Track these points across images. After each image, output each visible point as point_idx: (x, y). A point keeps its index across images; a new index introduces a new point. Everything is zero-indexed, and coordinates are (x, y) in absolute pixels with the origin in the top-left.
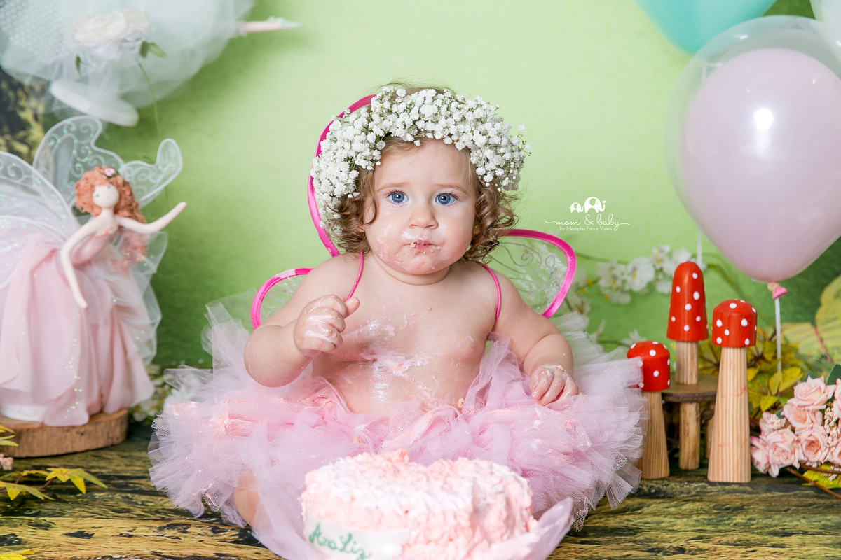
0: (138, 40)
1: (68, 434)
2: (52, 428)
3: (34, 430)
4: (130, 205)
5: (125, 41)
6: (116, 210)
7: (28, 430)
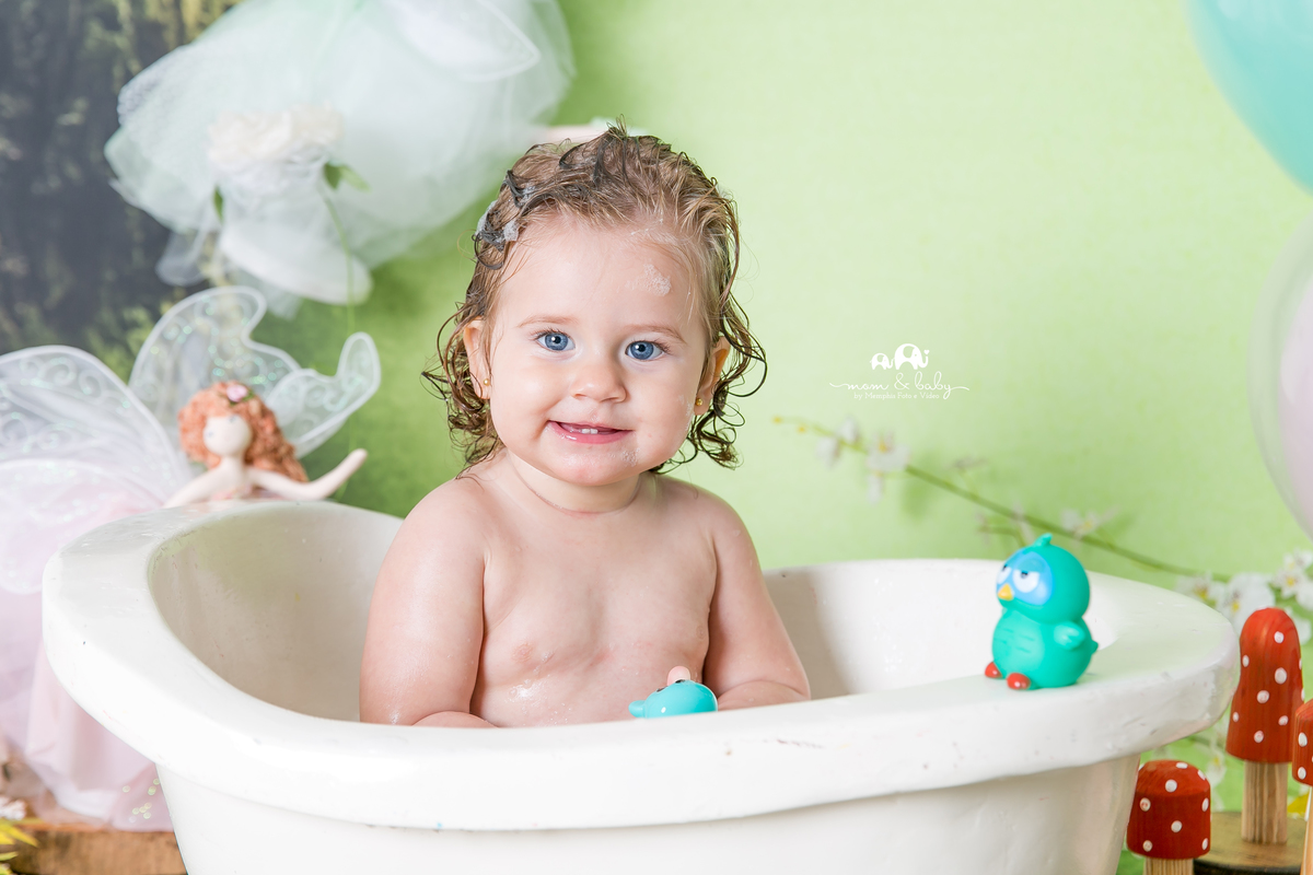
0: (316, 159)
1: (152, 846)
2: (122, 833)
3: (91, 835)
4: (275, 450)
5: (290, 162)
6: (247, 459)
7: (81, 834)
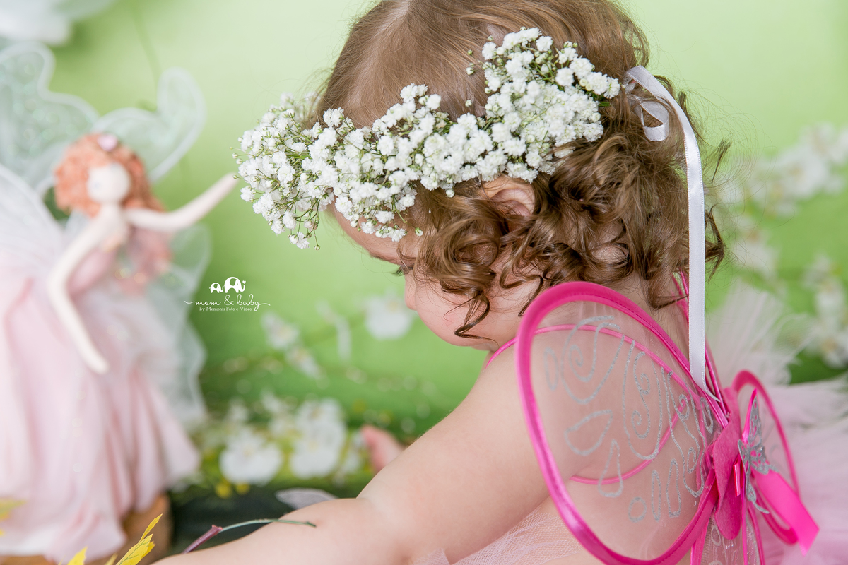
6: (125, 202)
